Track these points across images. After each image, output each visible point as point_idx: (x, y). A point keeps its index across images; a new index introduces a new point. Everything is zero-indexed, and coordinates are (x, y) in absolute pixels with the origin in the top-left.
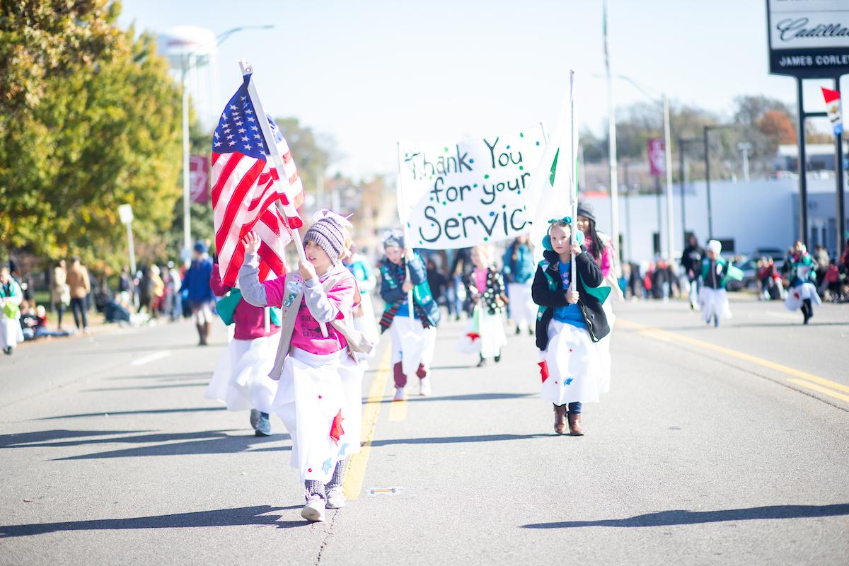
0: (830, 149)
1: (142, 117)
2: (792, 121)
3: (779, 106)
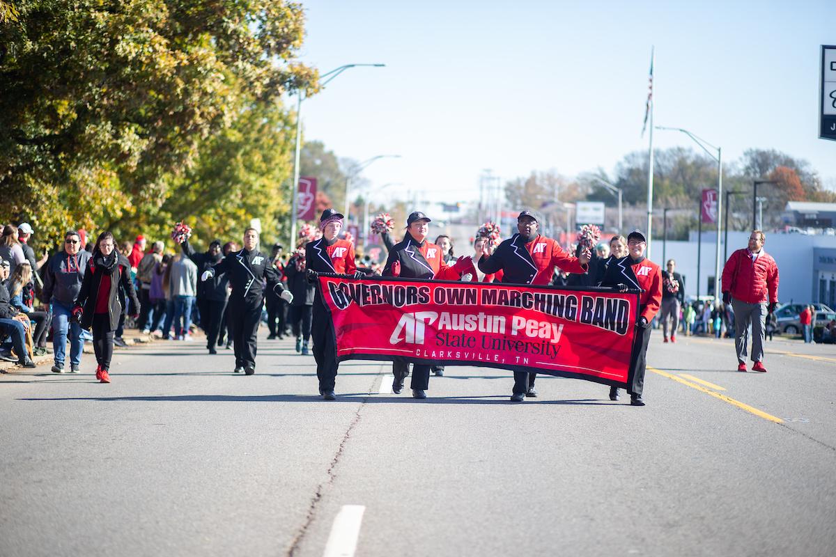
1: (257, 140)
2: (802, 178)
3: (789, 162)
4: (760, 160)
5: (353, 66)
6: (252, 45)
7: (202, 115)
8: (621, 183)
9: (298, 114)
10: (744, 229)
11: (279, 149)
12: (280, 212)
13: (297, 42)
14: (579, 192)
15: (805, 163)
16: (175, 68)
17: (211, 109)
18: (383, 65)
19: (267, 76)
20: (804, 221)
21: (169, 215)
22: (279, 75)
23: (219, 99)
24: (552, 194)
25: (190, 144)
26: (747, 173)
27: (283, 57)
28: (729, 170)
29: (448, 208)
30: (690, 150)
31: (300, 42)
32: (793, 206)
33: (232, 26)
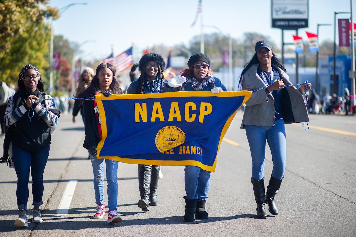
1: (34, 36)
3: (262, 37)
4: (250, 36)
7: (11, 29)
9: (51, 25)
11: (44, 41)
12: (45, 67)
17: (15, 26)
19: (38, 12)
22: (43, 11)
23: (17, 22)
27: (44, 4)
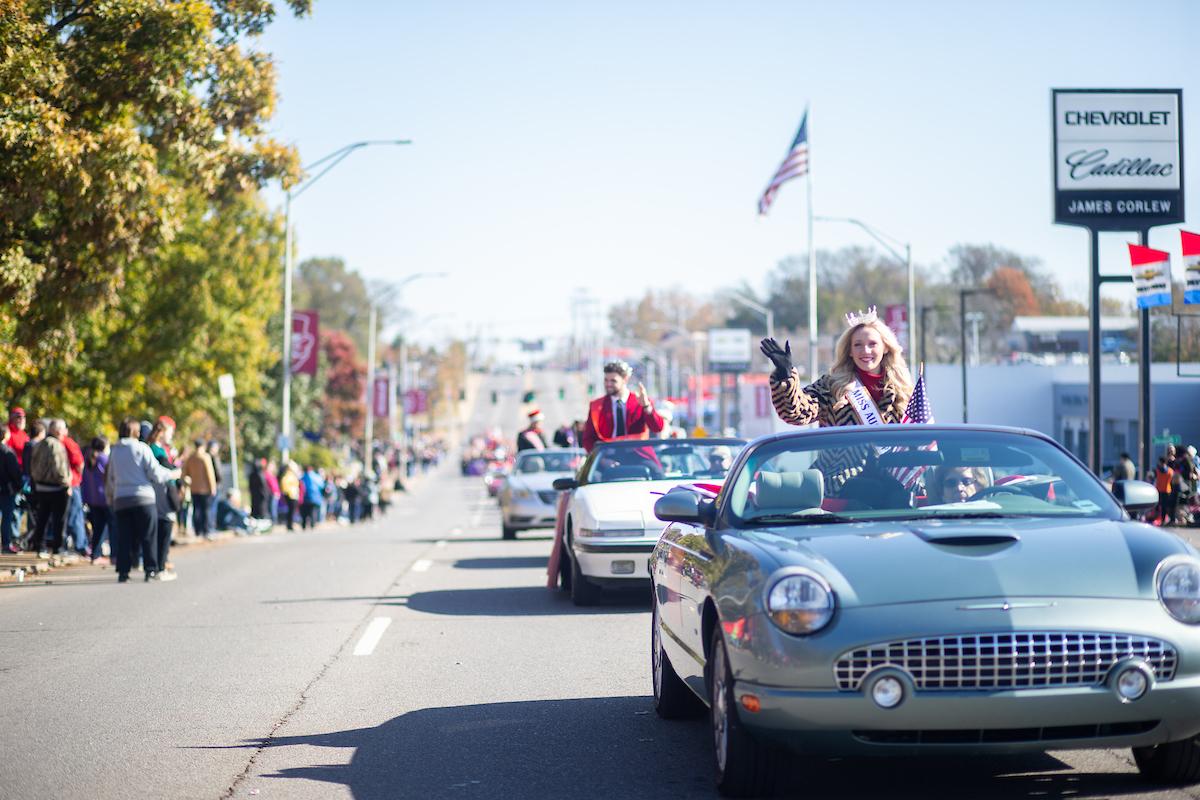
0: (1083, 324)
1: (228, 258)
2: (1032, 283)
3: (1014, 261)
4: (972, 260)
5: (364, 144)
6: (197, 117)
7: (128, 225)
8: (775, 303)
9: (286, 218)
10: (952, 360)
11: (261, 272)
12: (267, 363)
13: (265, 110)
14: (715, 317)
15: (1037, 261)
16: (80, 155)
17: (142, 215)
18: (408, 142)
19: (222, 162)
20: (1038, 345)
21: (102, 376)
22: (239, 159)
24: (676, 321)
25: (112, 269)
26: (955, 279)
27: (246, 133)
28: (929, 277)
29: (528, 347)
30: (872, 250)
31: (271, 110)
32: (1024, 323)
33: (163, 90)
